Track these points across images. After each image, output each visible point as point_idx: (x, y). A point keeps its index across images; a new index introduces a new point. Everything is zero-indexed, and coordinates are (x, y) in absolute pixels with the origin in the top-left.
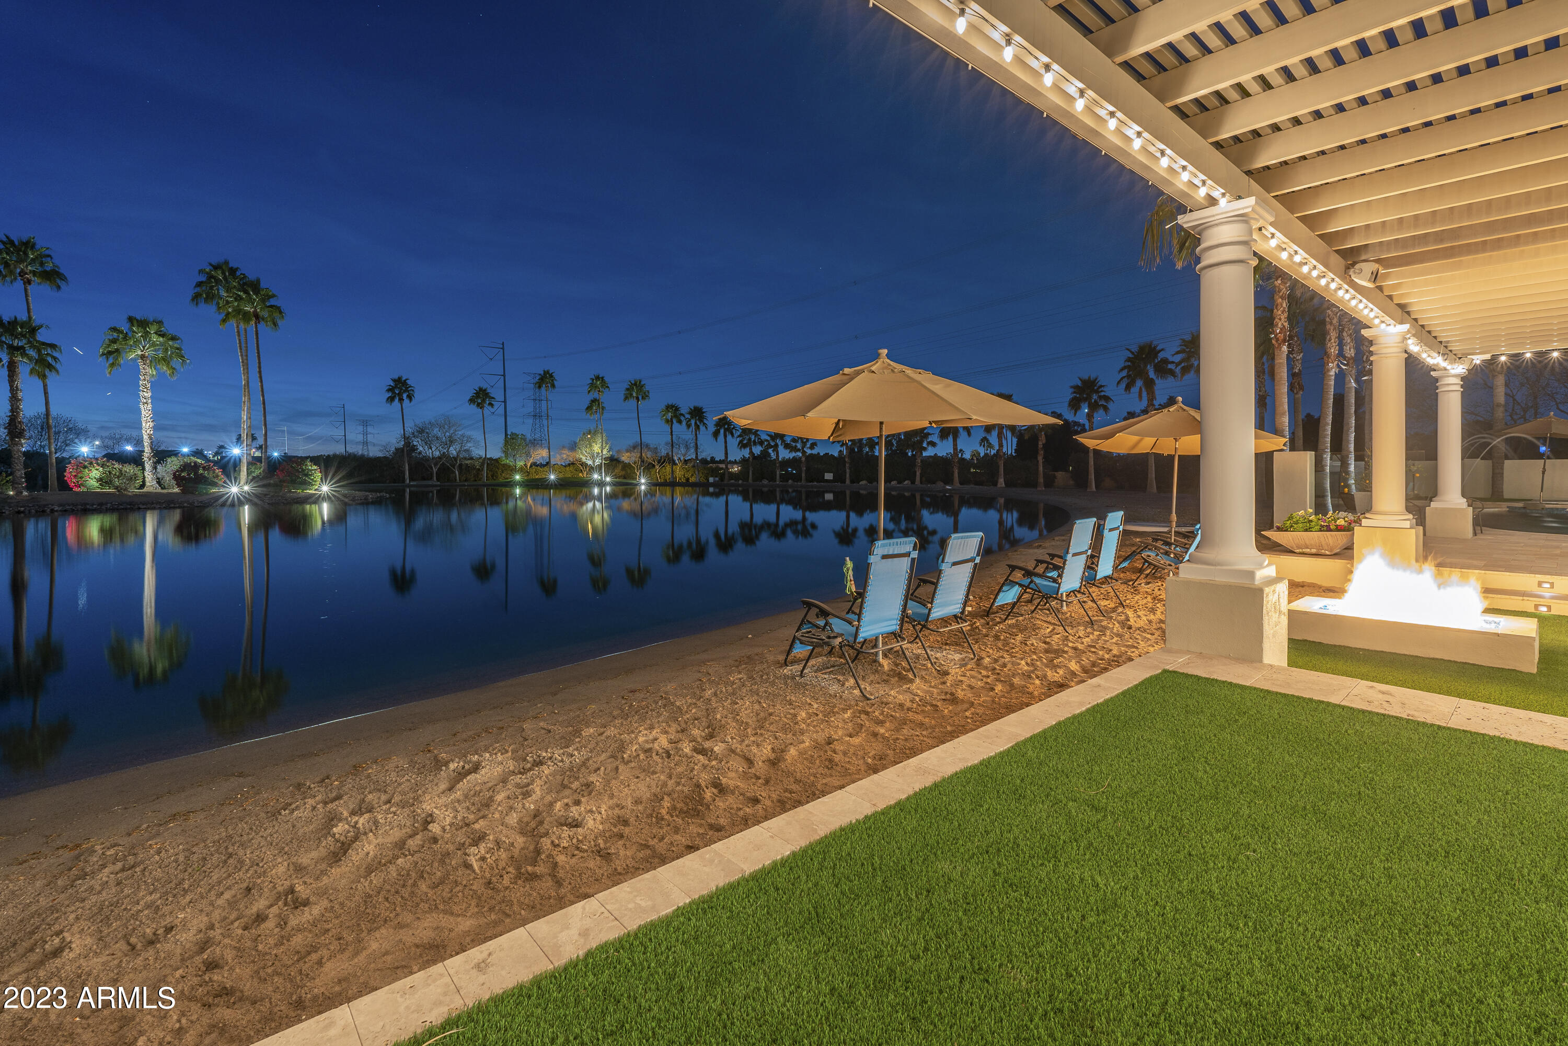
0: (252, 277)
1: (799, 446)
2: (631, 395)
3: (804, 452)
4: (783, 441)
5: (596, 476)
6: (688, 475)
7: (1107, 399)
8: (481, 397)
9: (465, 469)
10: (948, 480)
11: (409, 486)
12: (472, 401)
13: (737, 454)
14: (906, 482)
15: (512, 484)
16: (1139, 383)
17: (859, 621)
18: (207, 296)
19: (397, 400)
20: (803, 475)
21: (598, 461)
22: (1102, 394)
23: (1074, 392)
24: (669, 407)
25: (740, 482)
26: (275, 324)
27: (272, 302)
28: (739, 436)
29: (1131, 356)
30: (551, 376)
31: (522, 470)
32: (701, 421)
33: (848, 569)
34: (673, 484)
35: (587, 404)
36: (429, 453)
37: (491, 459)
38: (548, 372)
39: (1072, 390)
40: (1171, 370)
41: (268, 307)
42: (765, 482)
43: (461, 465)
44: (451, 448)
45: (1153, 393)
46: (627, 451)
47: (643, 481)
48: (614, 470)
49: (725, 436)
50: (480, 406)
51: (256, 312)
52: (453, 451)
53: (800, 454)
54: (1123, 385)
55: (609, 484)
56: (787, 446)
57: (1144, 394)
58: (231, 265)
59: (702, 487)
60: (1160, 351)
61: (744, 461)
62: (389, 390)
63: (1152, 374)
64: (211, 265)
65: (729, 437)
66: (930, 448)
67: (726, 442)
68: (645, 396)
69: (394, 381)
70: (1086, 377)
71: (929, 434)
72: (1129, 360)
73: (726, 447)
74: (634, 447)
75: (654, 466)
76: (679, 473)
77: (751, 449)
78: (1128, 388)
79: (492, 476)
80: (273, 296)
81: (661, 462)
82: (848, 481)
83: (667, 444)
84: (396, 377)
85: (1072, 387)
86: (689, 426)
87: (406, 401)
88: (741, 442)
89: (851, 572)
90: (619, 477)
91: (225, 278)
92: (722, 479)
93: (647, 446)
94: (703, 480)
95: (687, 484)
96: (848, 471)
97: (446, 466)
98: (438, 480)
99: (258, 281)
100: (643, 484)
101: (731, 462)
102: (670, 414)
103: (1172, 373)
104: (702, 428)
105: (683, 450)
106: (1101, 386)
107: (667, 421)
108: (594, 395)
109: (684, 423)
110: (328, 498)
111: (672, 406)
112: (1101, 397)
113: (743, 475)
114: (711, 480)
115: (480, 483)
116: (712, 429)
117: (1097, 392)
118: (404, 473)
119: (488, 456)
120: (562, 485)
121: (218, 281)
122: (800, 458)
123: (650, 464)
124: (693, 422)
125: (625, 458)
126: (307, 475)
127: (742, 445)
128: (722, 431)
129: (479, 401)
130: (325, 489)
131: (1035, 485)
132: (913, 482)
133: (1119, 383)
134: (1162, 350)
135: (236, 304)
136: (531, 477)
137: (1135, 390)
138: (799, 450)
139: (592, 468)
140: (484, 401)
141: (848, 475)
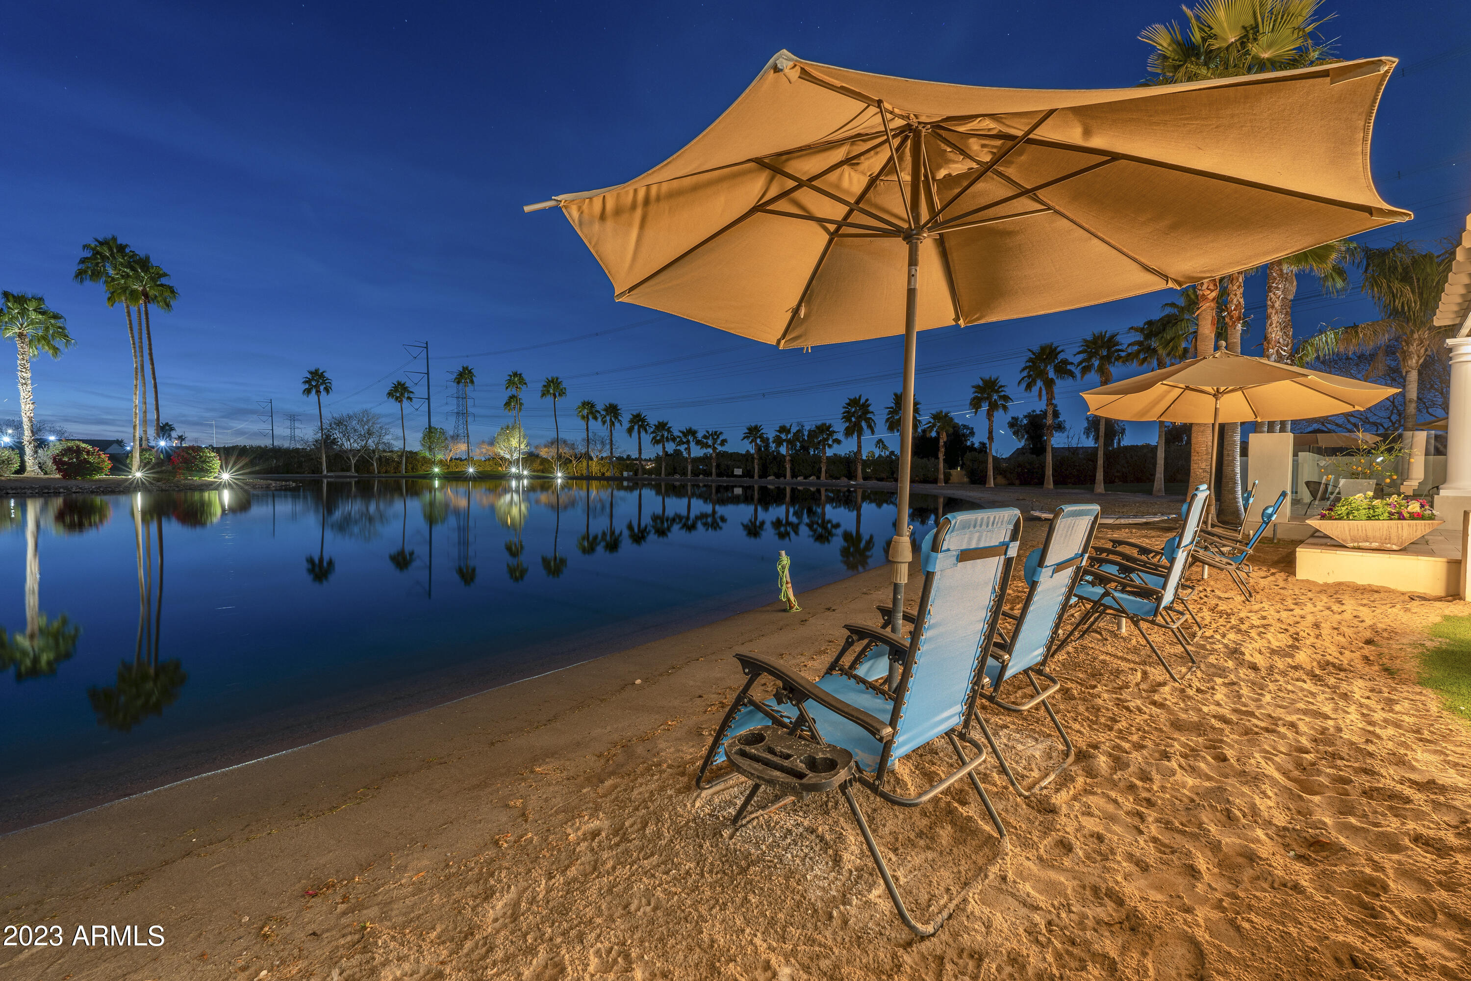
0: (142, 254)
1: (710, 442)
2: (548, 391)
3: (714, 449)
4: (695, 438)
5: (514, 470)
6: (604, 470)
7: (1006, 398)
8: (399, 392)
9: (384, 461)
10: (851, 476)
11: (326, 477)
12: (390, 394)
13: (651, 451)
14: (812, 478)
15: (431, 477)
16: (1039, 383)
17: (893, 723)
18: (93, 274)
19: (314, 391)
20: (714, 470)
21: (516, 456)
22: (1002, 394)
23: (975, 392)
24: (585, 404)
25: (653, 476)
26: (168, 305)
27: (164, 281)
28: (652, 433)
29: (1033, 356)
30: (470, 372)
31: (441, 463)
32: (616, 418)
33: (783, 567)
34: (589, 478)
35: (505, 399)
36: (347, 445)
37: (411, 452)
38: (467, 368)
39: (973, 390)
40: (1070, 371)
41: (159, 285)
42: (677, 477)
43: (380, 459)
44: (370, 441)
45: (1052, 392)
46: (545, 446)
47: (559, 474)
48: (531, 464)
49: (639, 433)
50: (399, 400)
51: (145, 289)
52: (371, 443)
53: (710, 451)
54: (1024, 385)
55: (527, 477)
56: (698, 442)
57: (1044, 392)
58: (119, 242)
59: (616, 481)
60: (1059, 352)
61: (658, 459)
62: (305, 382)
63: (1051, 374)
64: (97, 240)
65: (643, 434)
66: (835, 445)
67: (640, 438)
68: (562, 393)
69: (311, 373)
70: (987, 377)
71: (834, 432)
72: (1030, 360)
73: (640, 443)
74: (552, 443)
75: (571, 461)
76: (595, 468)
77: (664, 445)
78: (1029, 387)
79: (412, 469)
80: (165, 275)
81: (579, 458)
82: (756, 477)
83: (583, 440)
84: (313, 370)
85: (973, 387)
86: (604, 422)
87: (323, 393)
88: (654, 438)
89: (787, 571)
90: (538, 471)
91: (112, 254)
92: (636, 474)
93: (565, 442)
94: (617, 474)
95: (602, 478)
96: (756, 467)
97: (364, 460)
98: (357, 471)
99: (147, 258)
100: (559, 477)
101: (646, 460)
102: (586, 411)
103: (1071, 374)
104: (617, 424)
105: (599, 447)
106: (1001, 386)
107: (583, 417)
108: (512, 391)
109: (600, 419)
110: (228, 486)
111: (589, 403)
112: (1001, 397)
113: (657, 471)
114: (625, 474)
115: (398, 474)
116: (626, 425)
117: (997, 392)
118: (321, 464)
119: (407, 449)
120: (482, 477)
121: (104, 258)
122: (711, 455)
123: (567, 459)
124: (608, 418)
125: (544, 453)
126: (204, 462)
127: (656, 442)
128: (636, 427)
129: (398, 395)
130: (226, 476)
131: (935, 481)
132: (819, 478)
133: (1019, 383)
134: (1062, 351)
135: (123, 281)
136: (451, 470)
137: (1035, 389)
138: (710, 446)
139: (511, 462)
140: (402, 394)
141: (756, 471)
